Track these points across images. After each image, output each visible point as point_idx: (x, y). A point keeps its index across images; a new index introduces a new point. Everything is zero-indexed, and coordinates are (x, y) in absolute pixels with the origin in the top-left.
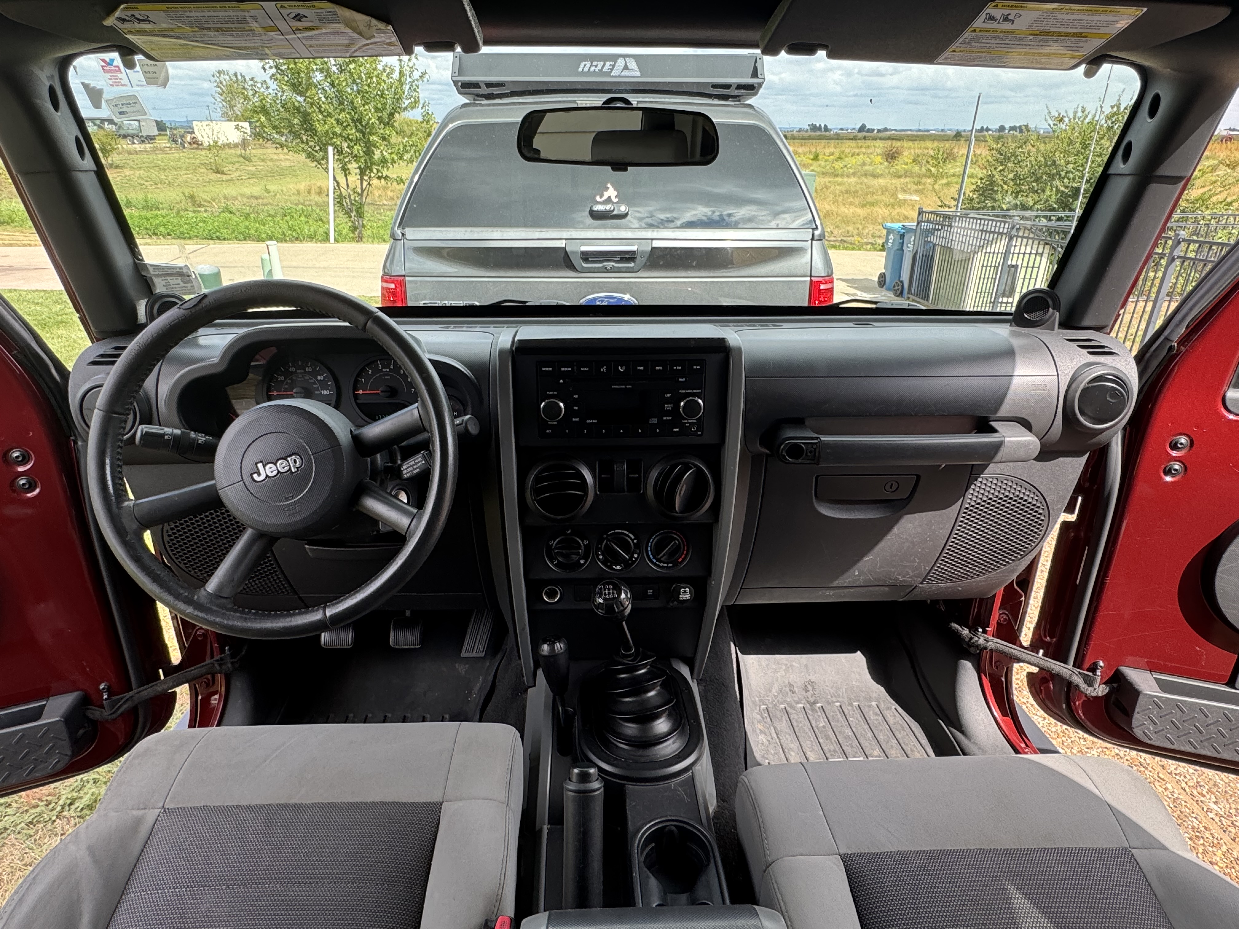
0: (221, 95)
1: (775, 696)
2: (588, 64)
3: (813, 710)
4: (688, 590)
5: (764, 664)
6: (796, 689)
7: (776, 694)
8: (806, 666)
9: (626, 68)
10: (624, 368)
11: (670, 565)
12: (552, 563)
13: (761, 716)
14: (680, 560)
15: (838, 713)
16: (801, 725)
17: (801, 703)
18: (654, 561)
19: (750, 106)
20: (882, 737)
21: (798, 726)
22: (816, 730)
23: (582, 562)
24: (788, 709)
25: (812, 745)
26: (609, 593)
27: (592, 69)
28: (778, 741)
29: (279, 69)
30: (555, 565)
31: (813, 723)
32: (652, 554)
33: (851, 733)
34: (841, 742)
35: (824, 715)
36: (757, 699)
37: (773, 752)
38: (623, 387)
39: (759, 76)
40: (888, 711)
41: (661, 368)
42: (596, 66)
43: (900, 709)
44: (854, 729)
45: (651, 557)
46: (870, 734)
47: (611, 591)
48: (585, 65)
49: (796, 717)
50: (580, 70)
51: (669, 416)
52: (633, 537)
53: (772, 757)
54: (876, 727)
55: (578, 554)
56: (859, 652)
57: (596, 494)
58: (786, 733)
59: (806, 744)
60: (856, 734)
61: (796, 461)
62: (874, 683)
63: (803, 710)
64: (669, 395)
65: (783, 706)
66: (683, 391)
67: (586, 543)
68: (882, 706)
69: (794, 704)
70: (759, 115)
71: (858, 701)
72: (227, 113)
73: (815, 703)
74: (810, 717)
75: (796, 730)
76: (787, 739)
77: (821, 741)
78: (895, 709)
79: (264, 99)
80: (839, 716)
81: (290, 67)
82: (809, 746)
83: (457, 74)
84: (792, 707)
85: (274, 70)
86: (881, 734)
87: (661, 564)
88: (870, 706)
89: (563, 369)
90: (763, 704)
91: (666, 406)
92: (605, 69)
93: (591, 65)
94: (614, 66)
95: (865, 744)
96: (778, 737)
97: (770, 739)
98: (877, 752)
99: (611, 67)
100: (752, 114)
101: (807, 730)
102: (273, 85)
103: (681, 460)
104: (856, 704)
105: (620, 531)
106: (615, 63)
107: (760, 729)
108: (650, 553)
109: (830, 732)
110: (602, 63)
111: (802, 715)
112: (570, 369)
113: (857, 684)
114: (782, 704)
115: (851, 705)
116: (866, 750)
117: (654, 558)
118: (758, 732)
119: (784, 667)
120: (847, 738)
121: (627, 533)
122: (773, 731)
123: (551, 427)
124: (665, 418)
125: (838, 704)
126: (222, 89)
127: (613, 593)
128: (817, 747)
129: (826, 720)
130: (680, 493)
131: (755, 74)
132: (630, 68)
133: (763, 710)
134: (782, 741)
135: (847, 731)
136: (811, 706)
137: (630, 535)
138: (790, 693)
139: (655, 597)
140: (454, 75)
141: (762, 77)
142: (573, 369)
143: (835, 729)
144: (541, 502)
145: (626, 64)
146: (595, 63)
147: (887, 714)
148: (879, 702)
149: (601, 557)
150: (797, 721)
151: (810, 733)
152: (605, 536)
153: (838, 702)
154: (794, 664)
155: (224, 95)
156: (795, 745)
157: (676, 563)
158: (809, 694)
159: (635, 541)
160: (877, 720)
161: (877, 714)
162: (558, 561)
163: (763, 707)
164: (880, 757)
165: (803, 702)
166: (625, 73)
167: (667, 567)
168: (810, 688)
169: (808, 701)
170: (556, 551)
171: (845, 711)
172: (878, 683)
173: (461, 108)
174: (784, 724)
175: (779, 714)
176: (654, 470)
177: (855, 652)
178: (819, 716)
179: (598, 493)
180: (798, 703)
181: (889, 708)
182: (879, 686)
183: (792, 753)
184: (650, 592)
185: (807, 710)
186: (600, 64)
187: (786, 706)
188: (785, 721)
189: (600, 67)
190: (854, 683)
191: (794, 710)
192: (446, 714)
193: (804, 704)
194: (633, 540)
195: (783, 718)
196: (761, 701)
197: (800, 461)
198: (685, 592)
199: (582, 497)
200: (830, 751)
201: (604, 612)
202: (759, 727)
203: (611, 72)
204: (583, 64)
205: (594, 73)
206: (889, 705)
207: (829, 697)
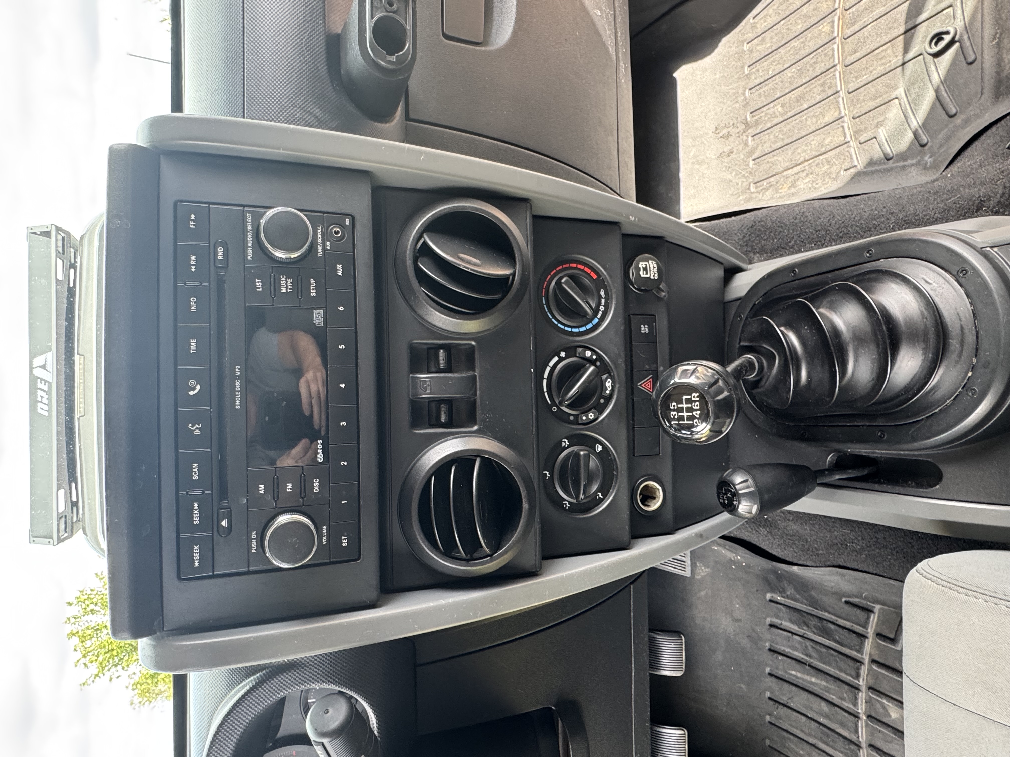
0: (150, 702)
1: (736, 175)
2: (40, 405)
3: (757, 123)
4: (641, 265)
5: (692, 191)
6: (727, 149)
7: (734, 173)
8: (694, 139)
9: (44, 367)
10: (192, 383)
11: (602, 293)
12: (601, 501)
13: (766, 189)
14: (595, 277)
15: (761, 91)
16: (781, 136)
17: (747, 140)
18: (596, 321)
19: (82, 238)
20: (799, 27)
21: (783, 139)
22: (789, 115)
23: (599, 448)
24: (754, 157)
25: (814, 116)
26: (690, 410)
27: (46, 401)
28: (806, 164)
29: (118, 663)
30: (605, 495)
31: (776, 121)
32: (585, 325)
33: (793, 69)
34: (808, 79)
35: (764, 109)
36: (741, 198)
37: (827, 167)
38: (238, 384)
39: (48, 229)
40: (758, 26)
41: (193, 300)
42: (42, 397)
43: (755, 12)
44: (786, 65)
45: (589, 326)
46: (794, 43)
47: (684, 406)
48: (42, 409)
49: (767, 145)
50: (46, 414)
51: (310, 284)
52: (556, 359)
53: (835, 168)
54: (783, 37)
55: (587, 457)
56: (675, 75)
57: (479, 433)
58: (793, 153)
59: (811, 124)
60: (794, 61)
61: (410, 34)
62: (717, 51)
63: (756, 137)
64: (259, 284)
65: (751, 163)
66: (250, 251)
67: (566, 443)
68: (751, 36)
69: (748, 149)
70: (90, 230)
71: (743, 67)
72: (166, 697)
73: (746, 124)
74: (769, 125)
75: (787, 141)
76: (805, 151)
77: (806, 106)
78: (754, 18)
79: (145, 676)
80: (765, 89)
81: (116, 654)
82: (814, 120)
83: (51, 540)
84: (752, 152)
85: (119, 667)
86: (794, 29)
87: (602, 308)
88: (751, 51)
89: (196, 521)
90: (749, 189)
91: (284, 290)
92: (46, 388)
93: (41, 402)
94: (42, 380)
95: (812, 46)
96: (800, 164)
97: (804, 174)
98: (825, 27)
99: (43, 382)
100: (90, 235)
101: (788, 127)
102: (133, 668)
103: (409, 262)
104: (747, 70)
105: (545, 382)
106: (39, 378)
107: (789, 188)
108: (583, 329)
109: (792, 95)
110: (39, 391)
111: (764, 137)
112: (196, 505)
113: (718, 73)
114: (748, 165)
115: (748, 77)
116: (821, 43)
117: (591, 321)
118: (793, 190)
119: (697, 167)
120: (800, 72)
121: (548, 369)
122: (790, 172)
123: (334, 537)
124: (313, 293)
125: (747, 93)
126: (146, 701)
127: (689, 401)
128: (817, 110)
129: (772, 105)
130: (475, 265)
131: (47, 234)
132: (44, 363)
133: (756, 188)
134: (807, 158)
135: (789, 75)
136: (751, 127)
137: (552, 364)
138: (733, 156)
139: (650, 319)
140: (51, 543)
141: (49, 226)
142: (196, 498)
143: (787, 91)
144: (496, 546)
145: (40, 367)
146: (39, 399)
147: (761, 26)
148: (743, 42)
149: (591, 416)
150: (775, 142)
151: (793, 122)
152: (555, 409)
153: (744, 94)
154: (692, 154)
155: (150, 699)
156: (814, 140)
157: (600, 283)
158: (733, 131)
159: (563, 354)
160: (771, 38)
161: (763, 39)
162: (598, 491)
163: (753, 189)
164: (833, 22)
165: (745, 138)
166: (49, 367)
167: (607, 299)
168: (725, 131)
169: (744, 132)
170: (582, 496)
171: (758, 82)
172: (716, 46)
173: (87, 536)
174: (780, 159)
175: (765, 166)
176: (430, 319)
177: (674, 79)
178: (766, 114)
179: (476, 428)
180: (746, 145)
181: (754, 26)
182: (721, 45)
183: (828, 141)
184: (644, 329)
185: (758, 131)
186: (40, 393)
187: (751, 159)
188: (775, 158)
189: (44, 394)
190: (717, 76)
191: (756, 148)
192: (765, 597)
193: (747, 136)
194: (561, 359)
195: (770, 160)
196: (744, 192)
197: (409, 27)
198: (645, 269)
199: (483, 459)
200: (824, 91)
201: (728, 420)
202: (784, 190)
203: (49, 382)
204: (40, 411)
205: (49, 399)
206: (749, 26)
207: (737, 105)
